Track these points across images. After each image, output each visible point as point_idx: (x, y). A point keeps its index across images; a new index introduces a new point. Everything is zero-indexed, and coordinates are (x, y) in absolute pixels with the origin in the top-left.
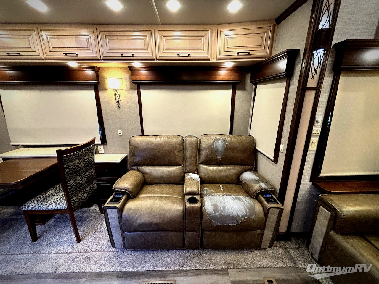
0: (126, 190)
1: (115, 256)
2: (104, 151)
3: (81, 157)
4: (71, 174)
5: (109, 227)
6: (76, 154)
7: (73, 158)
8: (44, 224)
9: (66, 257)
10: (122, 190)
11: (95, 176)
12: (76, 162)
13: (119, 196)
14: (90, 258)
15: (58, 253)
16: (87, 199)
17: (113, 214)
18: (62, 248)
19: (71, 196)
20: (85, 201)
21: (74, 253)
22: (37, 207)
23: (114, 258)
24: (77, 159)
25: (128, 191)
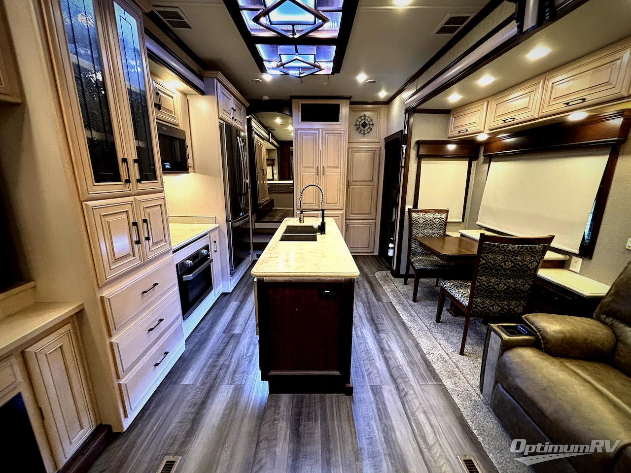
0: (539, 331)
1: (475, 401)
2: (581, 269)
3: (508, 253)
4: (487, 269)
5: (485, 357)
6: (503, 247)
7: (496, 249)
8: (454, 316)
9: (441, 353)
10: (531, 326)
11: (526, 294)
12: (498, 257)
13: (523, 331)
14: (455, 375)
15: (440, 345)
16: (496, 315)
17: (495, 344)
18: (446, 344)
19: (476, 295)
20: (491, 315)
21: (450, 358)
22: (449, 288)
23: (473, 402)
24: (501, 253)
25: (541, 335)
